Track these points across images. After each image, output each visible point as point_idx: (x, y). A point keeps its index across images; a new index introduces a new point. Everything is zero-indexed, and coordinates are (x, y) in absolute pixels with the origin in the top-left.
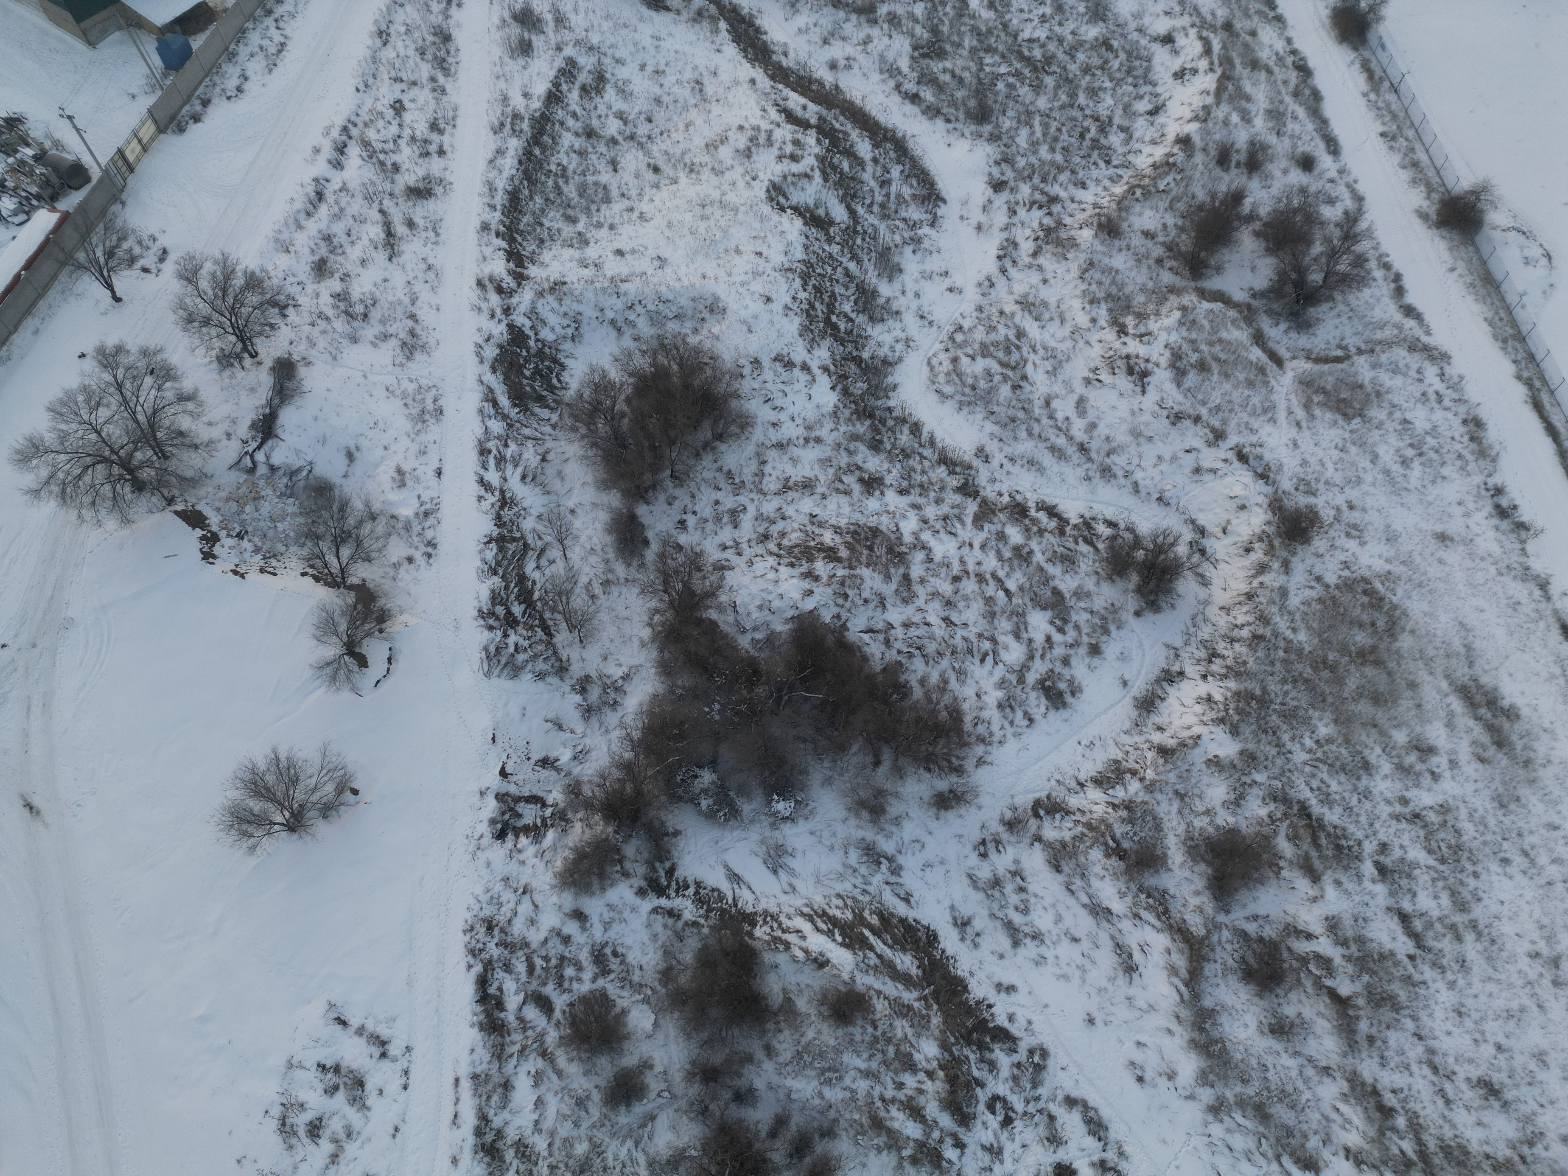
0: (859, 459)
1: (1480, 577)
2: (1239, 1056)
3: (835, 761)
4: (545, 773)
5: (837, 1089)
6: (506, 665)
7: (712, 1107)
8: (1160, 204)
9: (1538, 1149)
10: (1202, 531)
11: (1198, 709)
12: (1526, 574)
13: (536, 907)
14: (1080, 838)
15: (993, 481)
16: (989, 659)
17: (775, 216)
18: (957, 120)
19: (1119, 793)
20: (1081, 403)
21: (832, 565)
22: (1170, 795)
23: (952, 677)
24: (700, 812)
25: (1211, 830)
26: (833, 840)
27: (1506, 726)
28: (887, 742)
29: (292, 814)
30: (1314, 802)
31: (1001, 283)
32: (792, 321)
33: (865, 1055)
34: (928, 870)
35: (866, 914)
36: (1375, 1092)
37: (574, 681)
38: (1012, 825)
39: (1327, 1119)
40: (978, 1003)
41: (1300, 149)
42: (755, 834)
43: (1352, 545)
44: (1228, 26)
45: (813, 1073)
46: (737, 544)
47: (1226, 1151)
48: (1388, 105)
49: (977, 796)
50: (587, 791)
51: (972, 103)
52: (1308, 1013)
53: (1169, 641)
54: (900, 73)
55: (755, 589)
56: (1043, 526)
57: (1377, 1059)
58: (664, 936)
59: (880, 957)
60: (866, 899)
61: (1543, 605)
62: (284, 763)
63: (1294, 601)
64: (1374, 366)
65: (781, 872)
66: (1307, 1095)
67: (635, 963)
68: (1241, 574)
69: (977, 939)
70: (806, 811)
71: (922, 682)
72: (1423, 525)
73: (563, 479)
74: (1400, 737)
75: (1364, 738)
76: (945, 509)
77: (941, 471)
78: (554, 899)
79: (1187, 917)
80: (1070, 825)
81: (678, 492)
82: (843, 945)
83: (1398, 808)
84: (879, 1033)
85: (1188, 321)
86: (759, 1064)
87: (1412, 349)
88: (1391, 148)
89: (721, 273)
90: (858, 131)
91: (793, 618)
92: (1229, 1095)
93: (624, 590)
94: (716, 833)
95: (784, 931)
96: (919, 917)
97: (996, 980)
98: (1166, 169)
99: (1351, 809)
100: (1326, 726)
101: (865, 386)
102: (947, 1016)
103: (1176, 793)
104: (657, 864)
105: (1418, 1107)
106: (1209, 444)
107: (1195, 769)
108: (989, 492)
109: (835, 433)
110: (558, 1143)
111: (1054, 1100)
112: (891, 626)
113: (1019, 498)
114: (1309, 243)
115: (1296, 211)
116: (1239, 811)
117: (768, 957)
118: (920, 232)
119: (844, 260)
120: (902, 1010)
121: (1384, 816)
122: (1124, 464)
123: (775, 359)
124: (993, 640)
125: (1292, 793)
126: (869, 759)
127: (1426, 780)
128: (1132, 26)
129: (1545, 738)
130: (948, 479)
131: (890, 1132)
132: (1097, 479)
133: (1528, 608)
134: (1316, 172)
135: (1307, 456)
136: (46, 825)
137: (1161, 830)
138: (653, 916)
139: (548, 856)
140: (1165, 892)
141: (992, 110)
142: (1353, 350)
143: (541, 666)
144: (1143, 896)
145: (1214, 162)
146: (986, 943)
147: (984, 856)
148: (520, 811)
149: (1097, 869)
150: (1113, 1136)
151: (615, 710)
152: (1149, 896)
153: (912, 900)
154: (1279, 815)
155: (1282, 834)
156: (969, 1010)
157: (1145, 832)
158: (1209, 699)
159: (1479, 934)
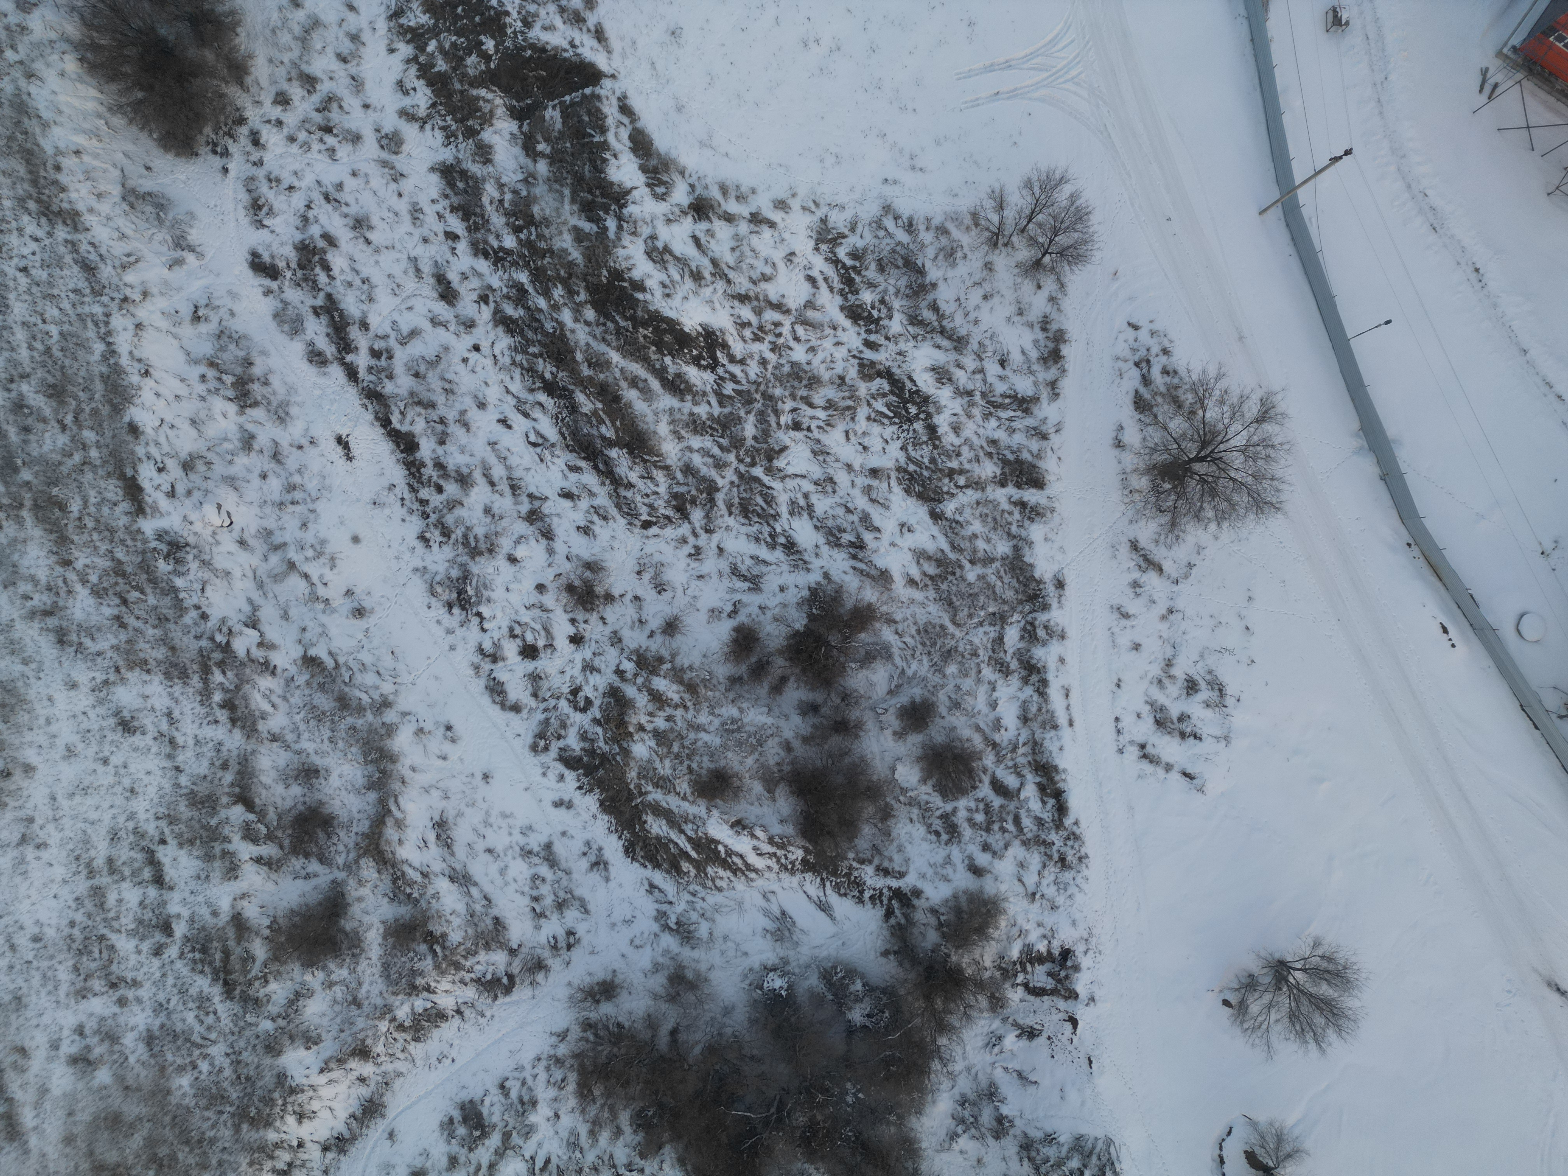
2: (354, 750)
3: (720, 1034)
4: (1030, 1021)
5: (726, 715)
6: (1091, 1153)
7: (838, 701)
9: (100, 677)
11: (315, 1105)
13: (1020, 880)
14: (471, 953)
16: (539, 1163)
19: (420, 1004)
22: (366, 1003)
23: (584, 1140)
24: (862, 976)
25: (332, 966)
26: (724, 947)
28: (662, 1058)
29: (1287, 981)
30: (217, 999)
33: (700, 743)
34: (628, 917)
35: (693, 872)
36: (233, 721)
37: (1011, 1132)
38: (538, 966)
39: (285, 698)
40: (591, 791)
42: (805, 953)
45: (747, 728)
47: (382, 671)
49: (571, 997)
50: (983, 1001)
52: (280, 789)
57: (224, 749)
58: (891, 850)
59: (682, 831)
60: (692, 887)
62: (1309, 1036)
65: (778, 913)
66: (297, 718)
67: (918, 825)
69: (586, 849)
70: (751, 977)
71: (618, 1132)
74: (103, 1076)
75: (144, 1073)
78: (1003, 888)
79: (376, 875)
80: (478, 968)
82: (718, 842)
83: (131, 994)
84: (686, 763)
86: (797, 736)
92: (369, 716)
94: (846, 954)
95: (775, 854)
96: (642, 870)
97: (572, 812)
99: (180, 992)
100: (180, 1086)
102: (621, 779)
103: (359, 1006)
104: (903, 921)
105: (199, 709)
107: (334, 1033)
110: (973, 673)
111: (531, 709)
116: (298, 987)
117: (789, 830)
120: (664, 784)
121: (147, 985)
125: (237, 1008)
126: (682, 1037)
127: (91, 1026)
131: (681, 682)
136: (1535, 970)
137: (383, 964)
138: (903, 869)
139: (1015, 931)
140: (392, 900)
143: (1050, 1152)
144: (415, 895)
146: (578, 846)
147: (570, 933)
148: (1050, 980)
149: (456, 921)
150: (482, 682)
151: (963, 1095)
152: (410, 895)
153: (647, 887)
154: (257, 984)
155: (258, 963)
156: (600, 784)
157: (402, 961)
158: (301, 1117)
159: (89, 865)
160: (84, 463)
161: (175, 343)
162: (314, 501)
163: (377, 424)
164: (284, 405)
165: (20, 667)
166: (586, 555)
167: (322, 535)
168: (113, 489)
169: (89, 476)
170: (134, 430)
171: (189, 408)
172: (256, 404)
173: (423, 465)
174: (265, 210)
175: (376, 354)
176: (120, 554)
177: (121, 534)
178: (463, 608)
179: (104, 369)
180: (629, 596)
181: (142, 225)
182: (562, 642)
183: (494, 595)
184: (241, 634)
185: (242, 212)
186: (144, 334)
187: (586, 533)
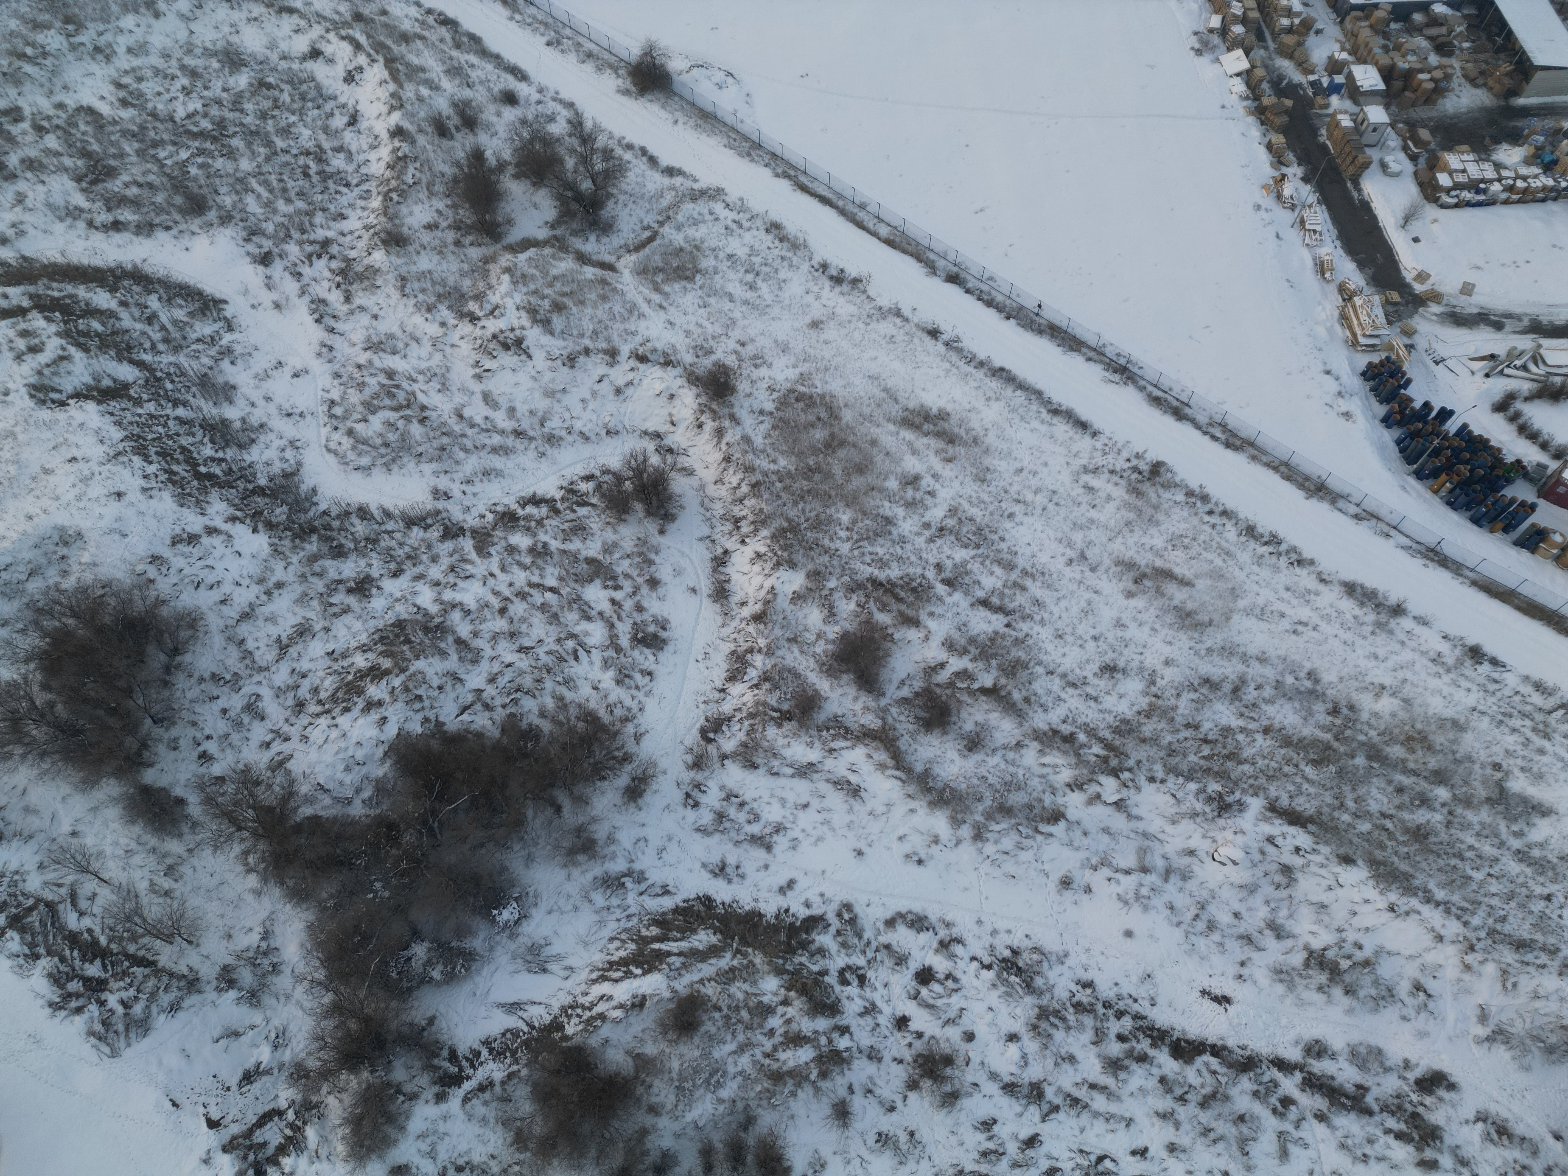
0: (332, 574)
1: (857, 335)
2: (964, 786)
3: (521, 839)
4: (256, 1087)
5: (729, 1083)
6: (127, 1029)
8: (420, 196)
9: (1160, 683)
10: (658, 436)
11: (757, 568)
12: (883, 313)
14: (752, 730)
15: (468, 509)
16: (581, 653)
17: (60, 415)
18: (176, 223)
19: (753, 674)
20: (487, 397)
21: (384, 682)
22: (787, 646)
23: (563, 690)
24: (438, 984)
25: (830, 647)
26: (572, 901)
27: (946, 425)
28: (552, 785)
30: (876, 572)
31: (337, 341)
32: (161, 499)
33: (729, 1037)
34: (664, 854)
35: (644, 932)
36: (1055, 732)
37: (215, 983)
38: (698, 764)
39: (1043, 776)
40: (777, 917)
41: (496, 89)
42: (502, 957)
43: (763, 371)
44: (358, 17)
45: (702, 1090)
46: (277, 733)
47: (1005, 857)
48: (534, 18)
49: (655, 765)
50: (313, 1064)
51: (179, 200)
52: (980, 717)
53: (699, 535)
54: (82, 210)
55: (328, 756)
56: (537, 517)
57: (1040, 710)
58: (491, 1112)
59: (680, 954)
60: (635, 921)
61: (907, 327)
63: (758, 441)
64: (679, 228)
65: (549, 966)
66: (1021, 772)
67: (484, 1158)
68: (709, 447)
69: (740, 871)
70: (531, 899)
71: (543, 714)
72: (797, 325)
73: (36, 812)
74: (892, 484)
75: (872, 503)
76: (445, 562)
77: (417, 533)
79: (862, 722)
80: (738, 727)
81: (174, 732)
82: (645, 973)
83: (927, 533)
84: (725, 1011)
85: (519, 279)
86: (655, 1129)
87: (694, 199)
88: (562, 51)
89: (46, 502)
90: (82, 287)
91: (386, 753)
92: (979, 818)
93: (195, 861)
94: (466, 988)
95: (590, 1009)
96: (685, 896)
97: (776, 888)
98: (402, 163)
99: (901, 558)
100: (844, 514)
101: (285, 508)
102: (763, 948)
103: (789, 640)
104: (436, 1062)
105: (1083, 719)
106: (611, 365)
107: (788, 613)
108: (471, 521)
109: (291, 568)
111: (879, 933)
112: (479, 691)
113: (499, 509)
114: (561, 162)
115: (531, 141)
116: (838, 618)
117: (594, 1041)
118: (224, 342)
119: (168, 411)
120: (728, 977)
121: (924, 546)
122: (560, 424)
123: (174, 544)
124: (572, 636)
125: (859, 577)
126: (549, 811)
127: (929, 501)
128: (274, 57)
129: (972, 415)
130: (428, 535)
131: (791, 1073)
132: (549, 451)
133: (900, 337)
134: (522, 102)
135: (685, 327)
137: (800, 675)
138: (468, 1106)
139: (323, 1152)
140: (836, 717)
141: (204, 197)
142: (655, 225)
143: (165, 999)
144: (824, 733)
145: (436, 137)
146: (748, 868)
147: (696, 805)
148: (260, 1140)
149: (781, 741)
150: (933, 918)
151: (279, 972)
152: (828, 729)
153: (670, 888)
154: (863, 600)
155: (875, 610)
156: (775, 928)
157: (791, 687)
158: (759, 555)
159: (1033, 576)
160: (1342, 804)
161: (1407, 953)
162: (1187, 934)
163: (1219, 1043)
164: (1291, 986)
165: (1209, 644)
166: (966, 1103)
167: (1153, 912)
168: (1305, 805)
169: (1329, 800)
170: (1347, 860)
171: (1339, 915)
172: (1307, 964)
173: (1154, 1045)
174: (1495, 1136)
175: (1287, 1102)
176: (1246, 768)
177: (1262, 781)
178: (1004, 960)
179: (1416, 882)
180: (899, 1104)
181: (1539, 1021)
182: (910, 1008)
183: (995, 994)
184: (1118, 791)
185: (1505, 1114)
186: (1430, 936)
187: (984, 1123)
